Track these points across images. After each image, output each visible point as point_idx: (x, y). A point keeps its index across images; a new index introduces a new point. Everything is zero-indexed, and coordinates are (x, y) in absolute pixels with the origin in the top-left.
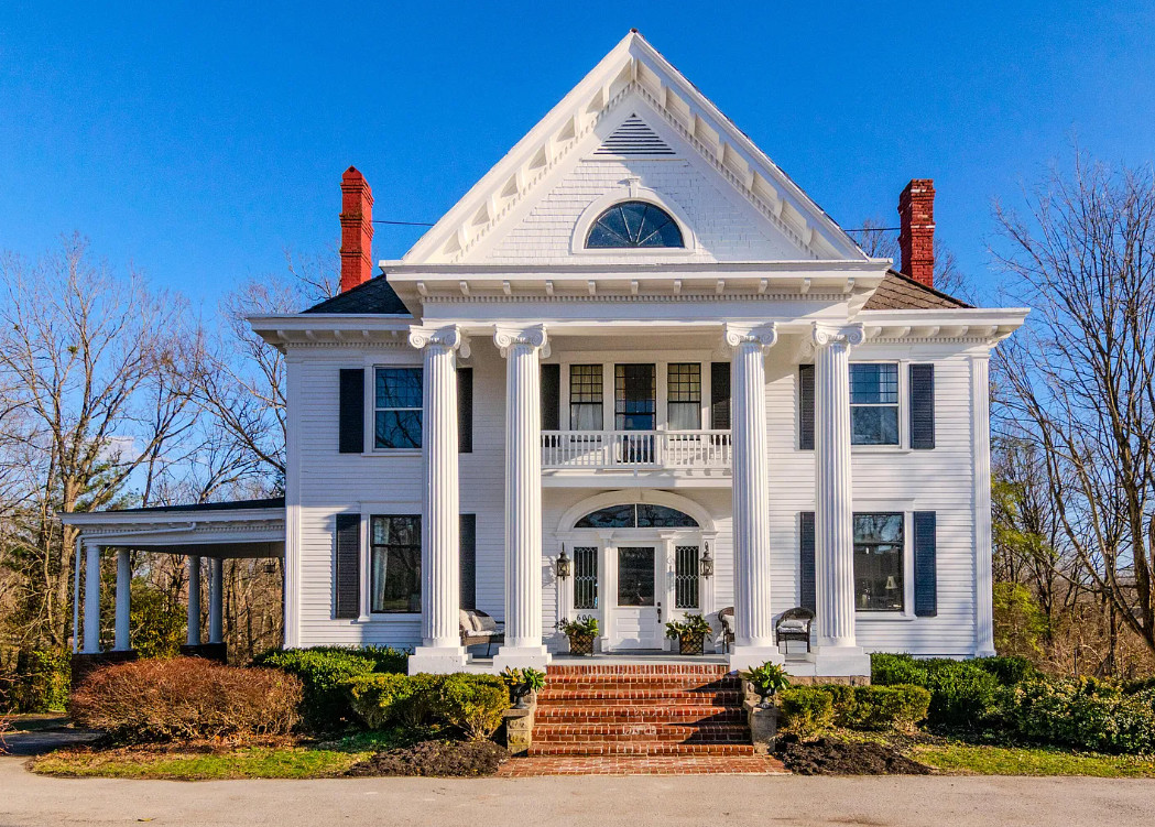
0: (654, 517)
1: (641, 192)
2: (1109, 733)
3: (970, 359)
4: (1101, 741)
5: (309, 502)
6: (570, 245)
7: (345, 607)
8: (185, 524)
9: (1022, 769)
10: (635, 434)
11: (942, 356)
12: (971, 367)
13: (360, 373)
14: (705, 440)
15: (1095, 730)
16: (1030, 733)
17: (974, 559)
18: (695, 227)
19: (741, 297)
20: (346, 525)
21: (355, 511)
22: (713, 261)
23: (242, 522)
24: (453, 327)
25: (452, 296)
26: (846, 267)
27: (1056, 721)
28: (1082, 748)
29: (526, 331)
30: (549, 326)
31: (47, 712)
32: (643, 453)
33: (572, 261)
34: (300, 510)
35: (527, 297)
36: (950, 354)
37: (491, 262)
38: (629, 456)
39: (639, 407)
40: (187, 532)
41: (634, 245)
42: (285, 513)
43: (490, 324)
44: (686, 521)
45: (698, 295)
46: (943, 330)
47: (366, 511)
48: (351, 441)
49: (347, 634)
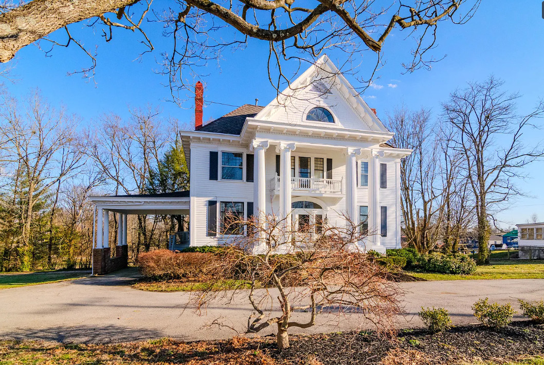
0: (309, 205)
1: (323, 104)
2: (453, 269)
3: (396, 163)
4: (450, 271)
5: (198, 196)
6: (302, 118)
7: (211, 232)
8: (140, 202)
9: (441, 279)
10: (304, 179)
11: (389, 161)
12: (396, 165)
13: (217, 153)
14: (325, 182)
15: (449, 268)
16: (430, 269)
17: (396, 220)
18: (339, 117)
19: (353, 140)
20: (212, 204)
21: (215, 200)
22: (344, 128)
23: (154, 202)
24: (267, 142)
25: (267, 131)
26: (383, 134)
27: (439, 265)
28: (446, 273)
29: (288, 145)
30: (297, 144)
31: (22, 271)
32: (306, 185)
33: (302, 124)
34: (195, 198)
35: (291, 134)
36: (391, 161)
37: (278, 121)
38: (302, 186)
39: (305, 171)
40: (140, 205)
41: (320, 121)
42: (190, 199)
43: (278, 141)
44: (319, 207)
45: (341, 138)
46: (391, 154)
47: (219, 200)
48: (213, 176)
49: (212, 242)
